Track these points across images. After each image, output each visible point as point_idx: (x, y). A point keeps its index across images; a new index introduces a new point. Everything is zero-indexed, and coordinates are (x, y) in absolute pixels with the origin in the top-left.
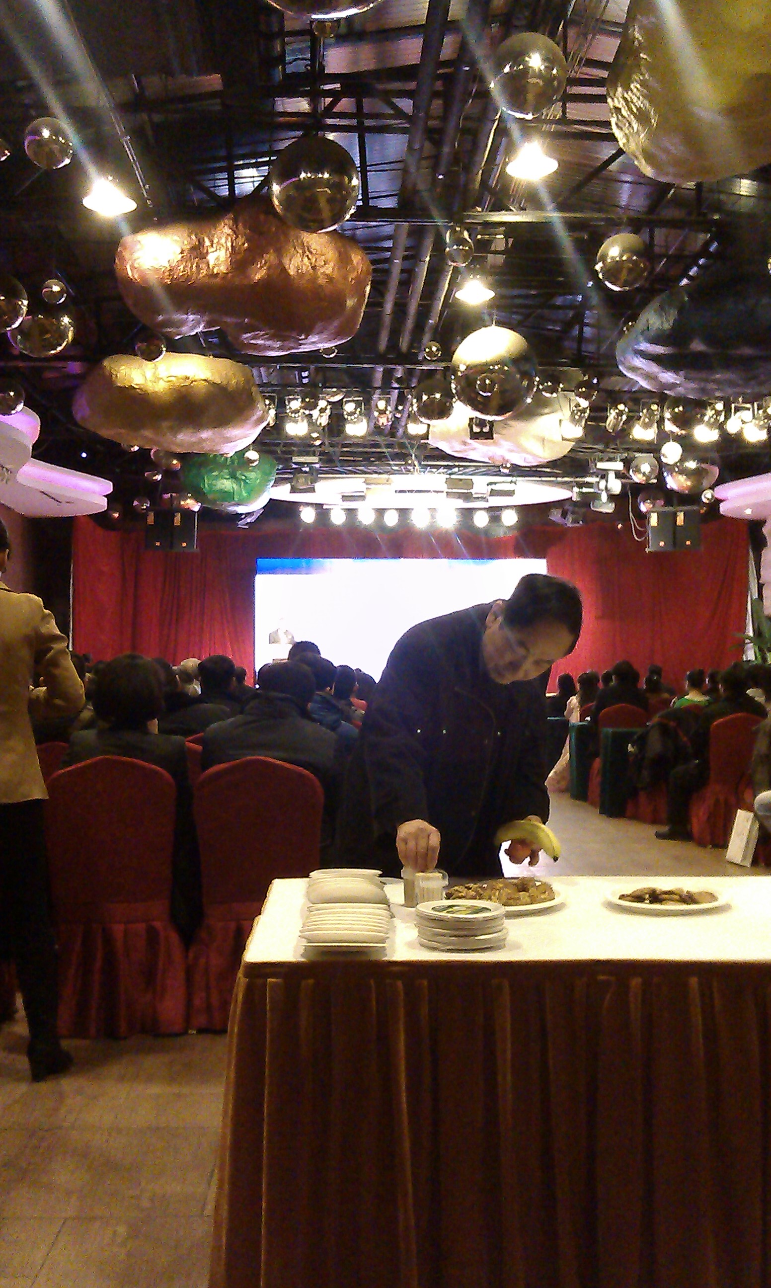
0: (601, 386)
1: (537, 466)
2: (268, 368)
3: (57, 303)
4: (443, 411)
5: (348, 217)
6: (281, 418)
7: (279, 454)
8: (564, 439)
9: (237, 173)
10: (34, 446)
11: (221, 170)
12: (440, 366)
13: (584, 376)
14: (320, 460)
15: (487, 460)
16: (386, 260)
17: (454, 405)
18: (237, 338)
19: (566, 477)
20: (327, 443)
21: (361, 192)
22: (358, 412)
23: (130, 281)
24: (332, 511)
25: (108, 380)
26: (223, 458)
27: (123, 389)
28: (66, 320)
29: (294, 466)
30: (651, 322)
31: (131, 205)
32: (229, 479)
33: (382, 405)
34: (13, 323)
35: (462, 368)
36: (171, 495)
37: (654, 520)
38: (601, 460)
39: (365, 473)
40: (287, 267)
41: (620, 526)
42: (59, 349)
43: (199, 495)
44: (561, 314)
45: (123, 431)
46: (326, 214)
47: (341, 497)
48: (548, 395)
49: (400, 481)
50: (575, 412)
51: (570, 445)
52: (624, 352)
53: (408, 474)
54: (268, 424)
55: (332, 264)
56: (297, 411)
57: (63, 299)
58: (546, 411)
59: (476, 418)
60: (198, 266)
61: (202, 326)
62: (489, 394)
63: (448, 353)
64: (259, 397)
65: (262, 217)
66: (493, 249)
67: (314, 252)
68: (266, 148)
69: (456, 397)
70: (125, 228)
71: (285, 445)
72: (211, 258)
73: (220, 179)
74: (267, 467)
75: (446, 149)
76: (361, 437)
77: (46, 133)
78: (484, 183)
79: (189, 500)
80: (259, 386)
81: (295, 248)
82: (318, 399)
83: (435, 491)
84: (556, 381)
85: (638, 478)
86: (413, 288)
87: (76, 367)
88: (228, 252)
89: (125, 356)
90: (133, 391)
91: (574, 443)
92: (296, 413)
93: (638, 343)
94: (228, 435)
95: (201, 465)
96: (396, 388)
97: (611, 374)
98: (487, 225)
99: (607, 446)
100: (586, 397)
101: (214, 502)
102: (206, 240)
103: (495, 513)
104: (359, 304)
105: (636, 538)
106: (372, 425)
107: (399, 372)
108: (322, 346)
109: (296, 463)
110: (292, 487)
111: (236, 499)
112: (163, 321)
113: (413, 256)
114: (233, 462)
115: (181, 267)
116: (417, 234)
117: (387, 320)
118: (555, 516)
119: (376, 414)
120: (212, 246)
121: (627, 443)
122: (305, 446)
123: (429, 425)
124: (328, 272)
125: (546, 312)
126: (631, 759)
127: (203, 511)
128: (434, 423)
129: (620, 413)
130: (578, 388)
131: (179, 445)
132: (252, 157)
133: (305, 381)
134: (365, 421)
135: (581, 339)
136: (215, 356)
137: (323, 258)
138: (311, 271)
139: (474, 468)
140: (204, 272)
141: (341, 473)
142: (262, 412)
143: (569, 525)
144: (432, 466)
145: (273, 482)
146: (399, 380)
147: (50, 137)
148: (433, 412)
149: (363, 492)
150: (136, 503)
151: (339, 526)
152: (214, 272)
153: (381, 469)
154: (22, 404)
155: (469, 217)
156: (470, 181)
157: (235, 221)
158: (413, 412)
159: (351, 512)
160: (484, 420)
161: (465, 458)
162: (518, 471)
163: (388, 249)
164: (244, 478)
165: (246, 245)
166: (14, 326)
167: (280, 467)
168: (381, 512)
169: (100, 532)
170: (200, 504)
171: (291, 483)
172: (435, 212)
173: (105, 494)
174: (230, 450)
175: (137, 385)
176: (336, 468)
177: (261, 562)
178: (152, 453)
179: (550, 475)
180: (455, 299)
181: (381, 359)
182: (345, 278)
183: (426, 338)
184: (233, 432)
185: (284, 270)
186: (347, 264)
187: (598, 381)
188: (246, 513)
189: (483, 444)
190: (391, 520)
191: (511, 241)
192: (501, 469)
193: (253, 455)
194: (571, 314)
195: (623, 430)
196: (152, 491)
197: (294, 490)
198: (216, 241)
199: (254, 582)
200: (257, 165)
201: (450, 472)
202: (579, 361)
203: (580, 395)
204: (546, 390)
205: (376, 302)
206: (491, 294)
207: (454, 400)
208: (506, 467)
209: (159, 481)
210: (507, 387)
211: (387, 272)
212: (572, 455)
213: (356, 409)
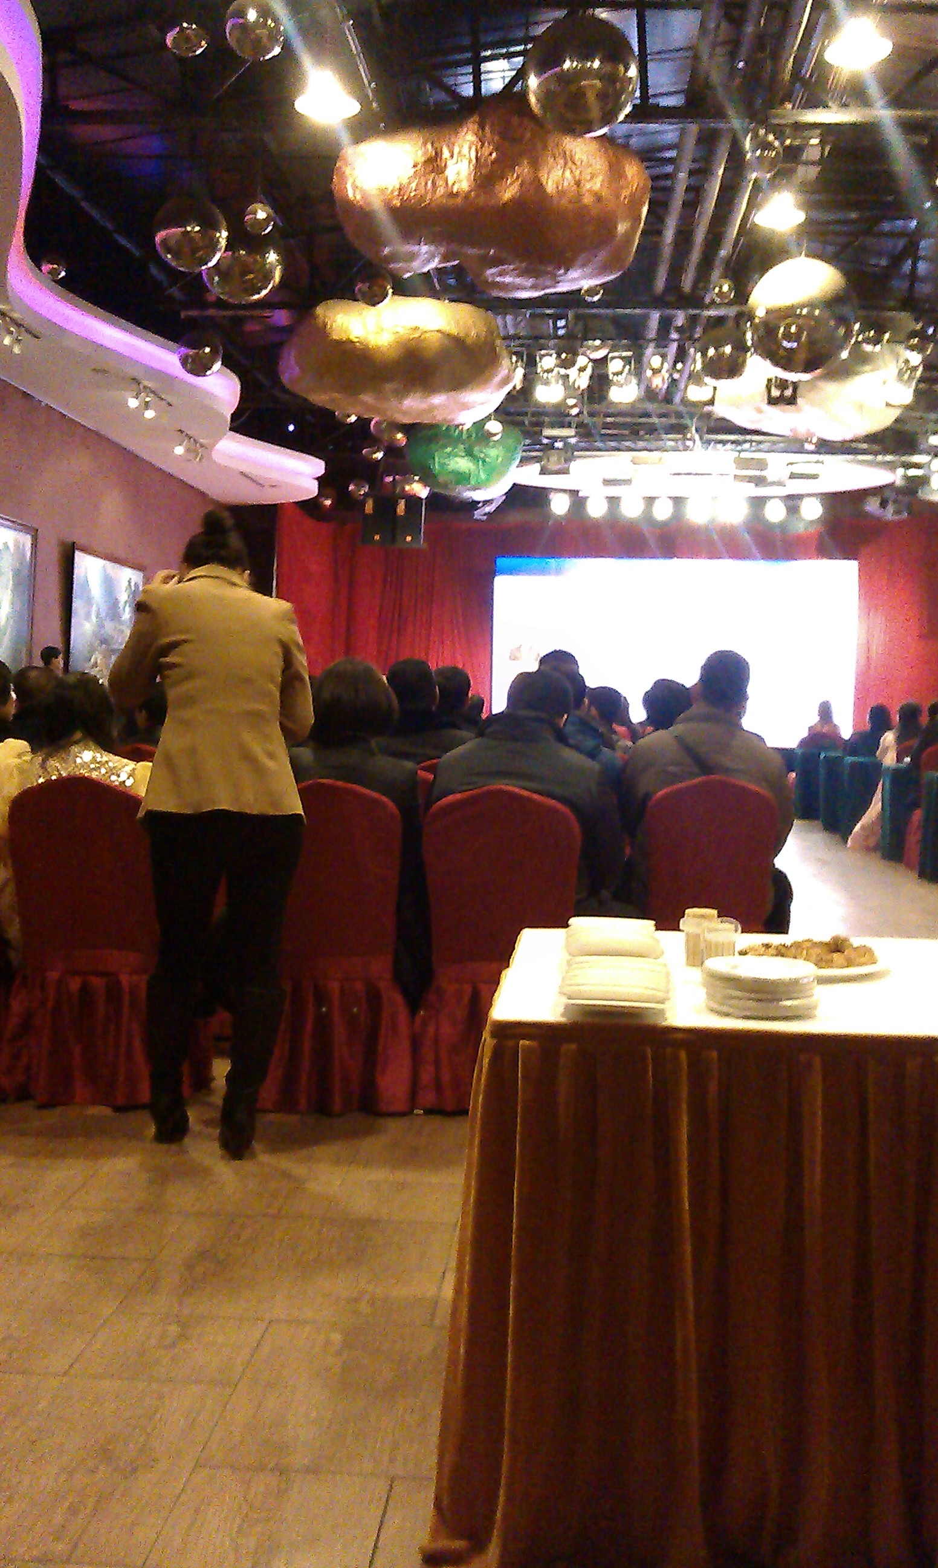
1: (852, 441)
2: (516, 317)
3: (263, 233)
4: (731, 369)
5: (621, 117)
6: (530, 380)
7: (526, 426)
8: (888, 405)
9: (485, 66)
10: (232, 416)
11: (465, 63)
12: (732, 311)
13: (916, 324)
14: (576, 433)
15: (788, 434)
16: (667, 176)
17: (748, 361)
18: (479, 274)
19: (889, 455)
20: (586, 413)
21: (639, 86)
22: (626, 371)
23: (350, 205)
24: (589, 499)
25: (323, 332)
26: (457, 431)
27: (339, 343)
28: (272, 257)
29: (545, 441)
31: (353, 107)
32: (463, 457)
33: (656, 361)
34: (210, 259)
35: (761, 312)
36: (394, 479)
38: (934, 433)
39: (632, 450)
40: (544, 183)
42: (264, 292)
43: (427, 477)
44: (889, 244)
45: (337, 396)
46: (595, 112)
47: (602, 482)
48: (869, 348)
49: (676, 460)
50: (904, 370)
51: (895, 414)
53: (686, 451)
54: (514, 387)
55: (600, 178)
56: (550, 371)
57: (270, 228)
58: (866, 369)
59: (776, 377)
60: (434, 183)
61: (437, 260)
62: (796, 345)
63: (742, 295)
64: (505, 353)
65: (515, 120)
66: (804, 158)
67: (579, 163)
68: (520, 34)
69: (752, 351)
70: (345, 137)
71: (534, 414)
72: (451, 172)
73: (462, 74)
74: (511, 442)
75: (749, 29)
76: (629, 403)
77: (252, 15)
78: (796, 73)
79: (415, 484)
80: (504, 338)
81: (555, 159)
82: (575, 354)
83: (720, 474)
84: (880, 331)
86: (701, 209)
87: (282, 317)
88: (471, 165)
89: (341, 302)
90: (351, 346)
91: (900, 412)
92: (548, 373)
94: (465, 401)
95: (431, 439)
96: (674, 340)
98: (800, 128)
100: (920, 350)
101: (445, 486)
102: (445, 150)
103: (792, 502)
104: (634, 228)
106: (643, 387)
107: (680, 318)
108: (586, 284)
109: (547, 438)
110: (542, 467)
111: (473, 482)
112: (391, 253)
113: (701, 172)
114: (469, 435)
115: (413, 185)
116: (708, 141)
117: (667, 252)
118: (872, 506)
119: (649, 373)
120: (452, 156)
122: (559, 416)
123: (715, 388)
124: (595, 189)
125: (870, 241)
127: (432, 497)
128: (723, 384)
130: (909, 339)
131: (405, 413)
132: (502, 44)
133: (561, 332)
134: (634, 381)
135: (913, 276)
136: (452, 300)
137: (590, 170)
138: (574, 188)
139: (769, 444)
140: (441, 191)
141: (599, 450)
142: (507, 371)
143: (889, 517)
144: (717, 442)
145: (519, 460)
146: (679, 330)
147: (257, 20)
148: (721, 370)
149: (629, 474)
150: (351, 487)
151: (597, 520)
152: (453, 191)
153: (653, 445)
154: (220, 363)
155: (776, 116)
156: (776, 71)
157: (482, 127)
158: (696, 371)
159: (613, 501)
160: (787, 380)
161: (759, 431)
162: (826, 447)
163: (671, 161)
164: (482, 455)
165: (494, 155)
166: (211, 264)
167: (528, 442)
168: (650, 500)
169: (309, 523)
170: (428, 489)
171: (539, 462)
172: (731, 112)
173: (316, 476)
174: (467, 419)
175: (356, 337)
176: (595, 445)
177: (501, 562)
178: (373, 423)
179: (867, 452)
180: (756, 225)
181: (658, 302)
182: (618, 197)
183: (716, 274)
184: (472, 396)
185: (540, 186)
186: (620, 178)
187: (934, 331)
188: (484, 502)
189: (784, 411)
190: (663, 512)
191: (827, 147)
192: (805, 445)
193: (494, 427)
194: (901, 243)
196: (371, 473)
197: (543, 472)
198: (456, 150)
199: (492, 585)
200: (509, 56)
201: (739, 448)
202: (910, 304)
203: (912, 348)
204: (868, 341)
205: (654, 229)
206: (801, 217)
207: (749, 354)
208: (811, 443)
209: (380, 460)
210: (818, 336)
211: (669, 190)
212: (898, 427)
213: (624, 367)
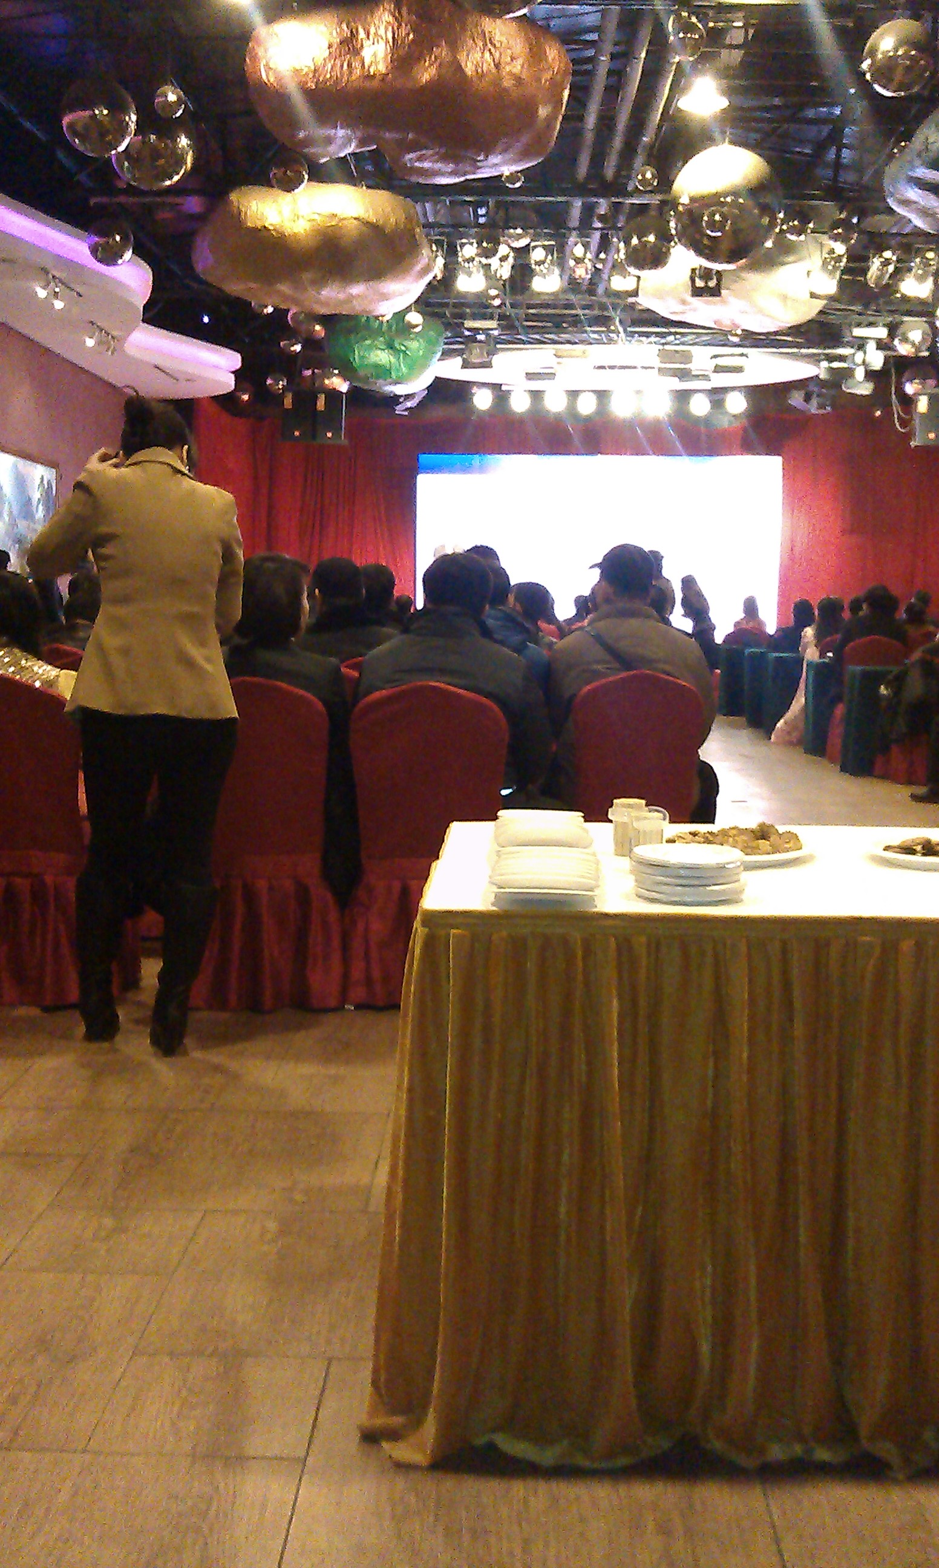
0: (862, 226)
1: (776, 333)
2: (436, 204)
3: (174, 116)
4: (655, 258)
6: (450, 270)
7: (447, 318)
8: (812, 296)
10: (144, 307)
12: (655, 200)
13: (840, 213)
14: (499, 326)
15: (713, 326)
16: (590, 58)
17: (672, 250)
18: (398, 160)
19: (813, 348)
20: (508, 304)
22: (548, 261)
23: (263, 86)
24: (512, 393)
25: (236, 219)
26: (377, 323)
27: (256, 230)
28: (184, 141)
29: (467, 333)
30: (931, 140)
32: (384, 349)
33: (579, 251)
34: (119, 144)
35: (684, 200)
36: (313, 373)
37: (923, 405)
38: (859, 325)
39: (555, 342)
40: (463, 65)
41: (878, 413)
42: (176, 178)
43: (347, 371)
44: (812, 132)
45: (252, 285)
47: (525, 375)
48: (793, 238)
49: (599, 353)
50: (828, 260)
51: (819, 304)
52: (894, 181)
53: (611, 344)
54: (435, 278)
55: (520, 61)
56: (471, 260)
57: (180, 111)
58: (791, 259)
59: (700, 267)
60: (349, 65)
61: (353, 145)
62: (719, 234)
63: (665, 182)
64: (424, 241)
66: (728, 41)
67: (498, 45)
69: (676, 240)
70: (257, 17)
71: (455, 305)
72: (367, 53)
74: (432, 334)
76: (553, 294)
79: (334, 378)
80: (424, 226)
81: (474, 40)
82: (497, 243)
83: (643, 367)
84: (805, 220)
85: (904, 349)
86: (623, 96)
87: (194, 204)
88: (388, 45)
89: (256, 188)
90: (267, 233)
91: (824, 302)
92: (469, 262)
93: (913, 168)
94: (385, 291)
95: (350, 331)
96: (597, 229)
97: (876, 212)
98: (724, 9)
99: (866, 306)
100: (845, 239)
101: (366, 379)
102: (361, 31)
103: (717, 395)
104: (554, 115)
105: (900, 429)
106: (566, 277)
107: (603, 206)
108: (507, 170)
109: (469, 330)
110: (464, 360)
111: (394, 376)
112: (306, 137)
113: (623, 57)
114: (390, 327)
115: (329, 67)
116: (630, 22)
117: (589, 137)
118: (796, 399)
119: (572, 263)
120: (368, 37)
121: (890, 303)
122: (480, 307)
123: (639, 277)
124: (515, 71)
125: (792, 127)
126: (884, 704)
127: (354, 391)
128: (646, 274)
129: (886, 263)
130: (831, 228)
131: (327, 304)
133: (482, 220)
134: (557, 271)
135: (838, 165)
136: (368, 187)
137: (509, 52)
138: (494, 71)
139: (694, 336)
140: (358, 72)
141: (522, 343)
142: (427, 260)
143: (813, 411)
144: (642, 334)
145: (440, 354)
146: (602, 218)
148: (644, 260)
149: (552, 368)
150: (269, 382)
151: (520, 415)
152: (370, 73)
153: (576, 338)
154: (131, 251)
158: (619, 261)
159: (536, 395)
160: (711, 270)
161: (685, 323)
162: (753, 339)
163: (592, 44)
164: (403, 348)
165: (411, 36)
166: (121, 149)
167: (449, 334)
168: (574, 394)
169: (226, 419)
170: (348, 383)
171: (461, 355)
173: (233, 370)
174: (387, 310)
175: (271, 225)
176: (519, 337)
177: (424, 458)
178: (290, 314)
179: (793, 345)
180: (679, 110)
181: (581, 190)
182: (539, 80)
183: (639, 160)
184: (391, 286)
185: (460, 69)
186: (540, 61)
187: (859, 220)
188: (406, 396)
189: (707, 303)
190: (587, 406)
191: (751, 32)
192: (729, 337)
193: (415, 318)
194: (825, 130)
195: (887, 285)
196: (290, 366)
197: (466, 365)
198: (372, 31)
199: (415, 484)
201: (663, 341)
202: (835, 193)
203: (836, 238)
204: (791, 230)
205: (575, 115)
206: (724, 103)
207: (673, 243)
208: (736, 335)
209: (298, 353)
210: (742, 225)
211: (590, 74)
212: (822, 318)
213: (547, 256)
